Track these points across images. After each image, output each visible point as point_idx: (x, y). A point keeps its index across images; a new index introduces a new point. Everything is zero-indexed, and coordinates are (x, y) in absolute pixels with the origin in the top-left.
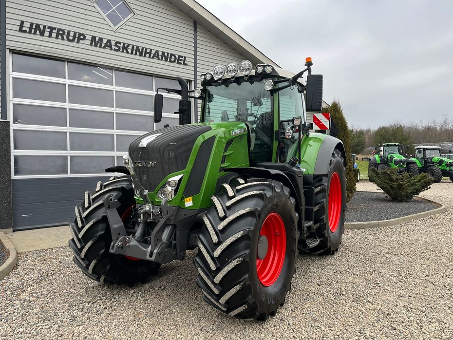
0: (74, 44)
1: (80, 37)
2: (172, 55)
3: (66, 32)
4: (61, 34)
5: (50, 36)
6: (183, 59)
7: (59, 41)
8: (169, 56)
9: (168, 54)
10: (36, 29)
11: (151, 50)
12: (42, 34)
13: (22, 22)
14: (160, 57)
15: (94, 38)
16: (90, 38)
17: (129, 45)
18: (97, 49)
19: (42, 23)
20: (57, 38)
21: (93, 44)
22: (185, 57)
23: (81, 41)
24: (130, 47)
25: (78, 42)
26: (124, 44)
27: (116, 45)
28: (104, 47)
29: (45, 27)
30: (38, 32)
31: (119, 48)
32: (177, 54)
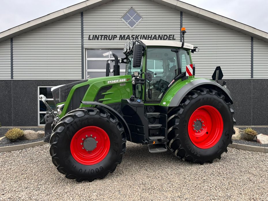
0: (112, 41)
1: (115, 37)
2: (165, 35)
3: (108, 36)
4: (106, 37)
5: (101, 39)
6: (172, 36)
7: (105, 41)
8: (163, 37)
9: (162, 35)
10: (96, 37)
11: (152, 35)
12: (98, 39)
13: (90, 36)
14: (157, 38)
15: (121, 36)
16: (118, 36)
17: (139, 35)
18: (123, 41)
19: (97, 34)
20: (104, 39)
21: (121, 39)
22: (174, 35)
23: (115, 39)
24: (140, 36)
25: (113, 39)
26: (136, 35)
27: (132, 37)
28: (126, 39)
29: (99, 35)
30: (96, 39)
31: (134, 38)
32: (168, 34)
